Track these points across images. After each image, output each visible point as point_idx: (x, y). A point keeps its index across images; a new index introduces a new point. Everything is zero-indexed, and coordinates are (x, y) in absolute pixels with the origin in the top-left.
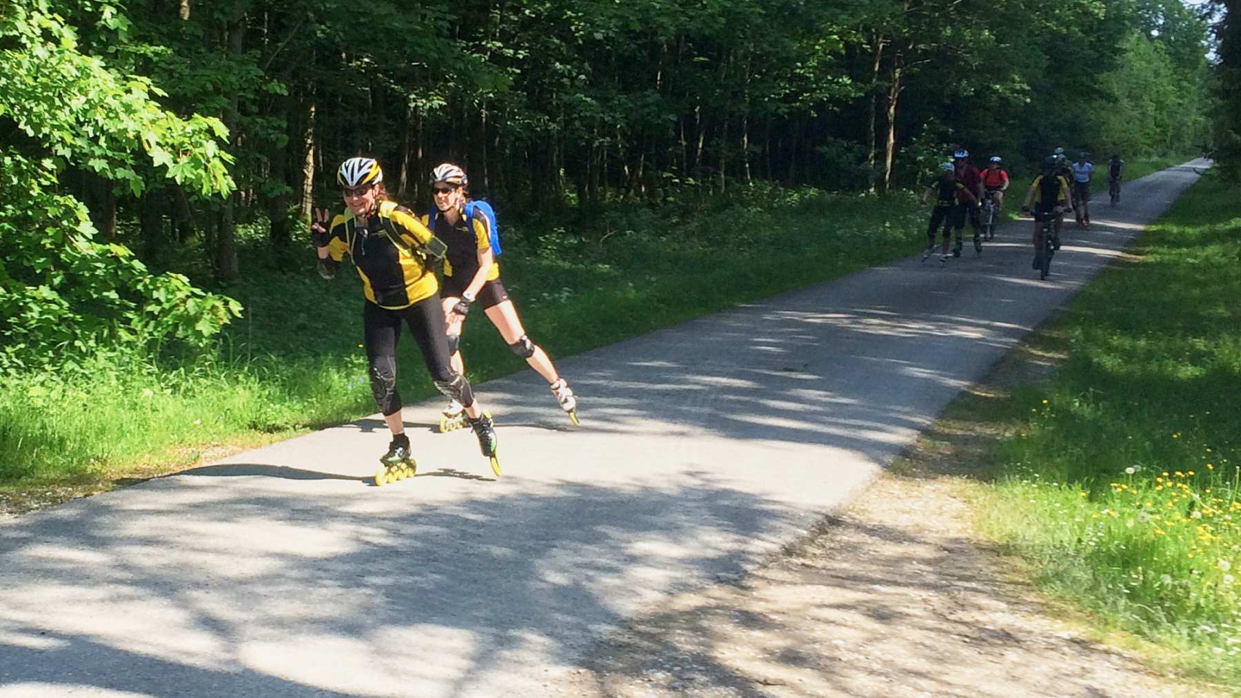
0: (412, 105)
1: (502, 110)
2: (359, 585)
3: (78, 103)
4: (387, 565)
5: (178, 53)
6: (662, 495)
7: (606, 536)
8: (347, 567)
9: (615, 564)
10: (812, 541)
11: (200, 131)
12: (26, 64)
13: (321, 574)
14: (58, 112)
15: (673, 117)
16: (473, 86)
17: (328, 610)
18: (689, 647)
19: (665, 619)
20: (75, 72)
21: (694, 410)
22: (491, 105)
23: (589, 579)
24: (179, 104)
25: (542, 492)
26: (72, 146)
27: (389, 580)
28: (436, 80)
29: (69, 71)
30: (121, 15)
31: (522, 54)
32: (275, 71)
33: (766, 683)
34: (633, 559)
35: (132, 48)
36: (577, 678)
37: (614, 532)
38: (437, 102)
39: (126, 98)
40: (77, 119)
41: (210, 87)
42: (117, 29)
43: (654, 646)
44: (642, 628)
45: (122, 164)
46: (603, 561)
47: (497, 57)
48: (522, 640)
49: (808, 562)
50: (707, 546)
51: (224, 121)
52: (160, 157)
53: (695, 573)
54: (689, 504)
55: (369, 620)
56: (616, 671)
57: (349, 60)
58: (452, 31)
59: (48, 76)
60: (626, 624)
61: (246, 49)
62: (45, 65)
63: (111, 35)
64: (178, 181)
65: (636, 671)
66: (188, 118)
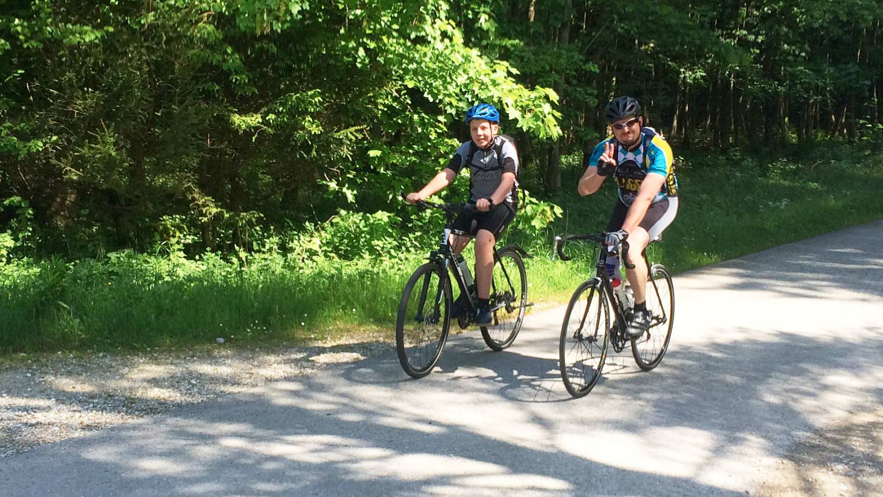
0: (682, 76)
1: (745, 77)
2: (636, 399)
3: (462, 79)
5: (527, 44)
6: (849, 343)
7: (807, 371)
9: (812, 390)
11: (540, 97)
12: (429, 55)
13: (612, 390)
14: (449, 86)
15: (868, 83)
16: (726, 63)
17: (615, 415)
18: (861, 449)
19: (848, 430)
20: (461, 60)
21: (873, 283)
22: (737, 75)
23: (795, 400)
24: (527, 80)
25: (763, 338)
26: (457, 107)
27: (656, 396)
28: (699, 57)
29: (457, 59)
30: (491, 20)
31: (760, 39)
32: (590, 55)
34: (826, 387)
35: (498, 42)
36: (781, 466)
37: (815, 369)
38: (700, 73)
39: (493, 76)
40: (461, 90)
41: (548, 68)
42: (488, 31)
43: (837, 447)
44: (829, 435)
46: (804, 388)
47: (743, 43)
48: (745, 439)
50: (879, 380)
51: (556, 90)
52: (514, 114)
53: (870, 399)
54: (867, 350)
55: (642, 423)
56: (809, 463)
57: (640, 45)
58: (711, 23)
59: (443, 62)
60: (818, 432)
61: (571, 40)
62: (441, 55)
63: (485, 33)
64: (525, 129)
65: (823, 463)
66: (533, 89)
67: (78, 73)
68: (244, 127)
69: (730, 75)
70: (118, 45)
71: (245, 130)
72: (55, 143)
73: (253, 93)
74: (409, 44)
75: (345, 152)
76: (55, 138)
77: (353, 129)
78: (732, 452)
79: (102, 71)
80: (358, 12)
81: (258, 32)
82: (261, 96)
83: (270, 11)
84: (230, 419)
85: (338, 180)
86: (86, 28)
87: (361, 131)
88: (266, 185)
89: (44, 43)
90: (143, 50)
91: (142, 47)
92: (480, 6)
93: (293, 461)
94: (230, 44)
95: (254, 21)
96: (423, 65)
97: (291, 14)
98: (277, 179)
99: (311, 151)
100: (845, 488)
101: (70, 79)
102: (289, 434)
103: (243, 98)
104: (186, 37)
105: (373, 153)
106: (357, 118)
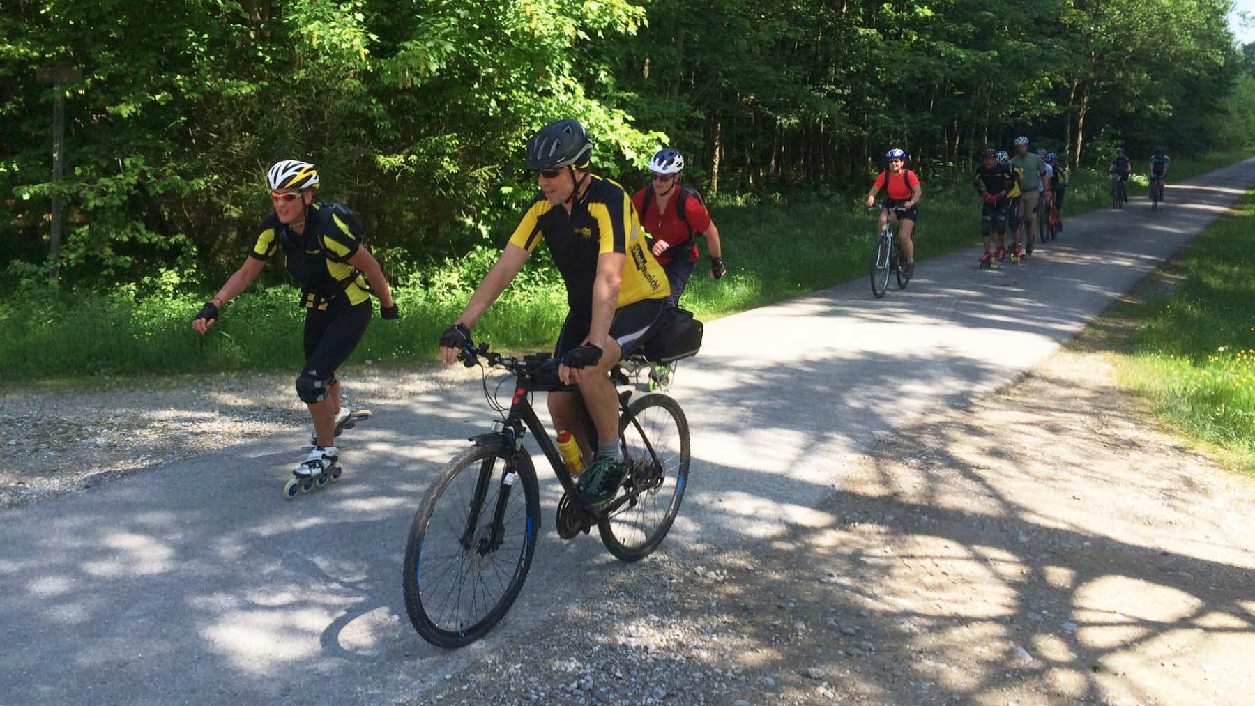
0: (779, 122)
2: (738, 405)
4: (755, 394)
5: (641, 96)
7: (886, 381)
8: (730, 395)
9: (890, 397)
10: (1014, 386)
11: (653, 140)
12: (554, 105)
16: (816, 111)
17: (720, 419)
18: (932, 445)
19: (920, 428)
20: (582, 109)
22: (826, 121)
23: (875, 405)
24: (642, 125)
27: (754, 403)
28: (793, 107)
29: (579, 108)
30: (610, 76)
31: (846, 92)
32: (698, 105)
33: (978, 468)
34: (902, 394)
35: (615, 94)
36: (863, 461)
37: (892, 380)
38: (794, 121)
39: (611, 122)
41: (660, 115)
42: (606, 85)
43: (911, 444)
44: (905, 433)
45: (607, 159)
46: (883, 395)
47: (831, 95)
48: (832, 438)
49: (1011, 398)
50: (948, 388)
51: (666, 133)
52: (630, 154)
53: (940, 403)
54: (938, 364)
55: (742, 425)
56: (887, 458)
57: (741, 97)
58: (804, 79)
60: (895, 431)
61: (681, 93)
62: (565, 105)
63: (604, 87)
64: (640, 168)
65: (899, 458)
66: (646, 133)
67: (236, 120)
68: (388, 166)
69: (820, 122)
70: (272, 97)
71: (389, 170)
72: (216, 181)
73: (396, 137)
74: (536, 96)
75: (481, 190)
76: (216, 177)
77: (486, 168)
78: (821, 449)
79: (258, 118)
80: (490, 70)
81: (401, 87)
82: (403, 139)
83: (411, 69)
84: (377, 427)
85: (474, 217)
86: (242, 82)
87: (493, 170)
88: (410, 222)
89: (205, 95)
90: (296, 101)
91: (294, 98)
92: (599, 65)
93: (434, 464)
94: (375, 96)
95: (397, 76)
96: (549, 113)
97: (430, 72)
98: (420, 216)
99: (449, 188)
100: (918, 480)
101: (229, 125)
102: (432, 439)
103: (387, 141)
104: (334, 90)
105: (506, 190)
106: (490, 160)
